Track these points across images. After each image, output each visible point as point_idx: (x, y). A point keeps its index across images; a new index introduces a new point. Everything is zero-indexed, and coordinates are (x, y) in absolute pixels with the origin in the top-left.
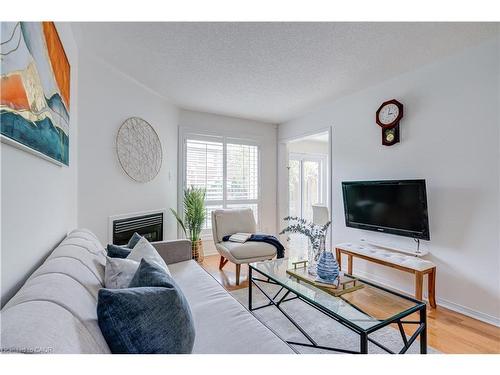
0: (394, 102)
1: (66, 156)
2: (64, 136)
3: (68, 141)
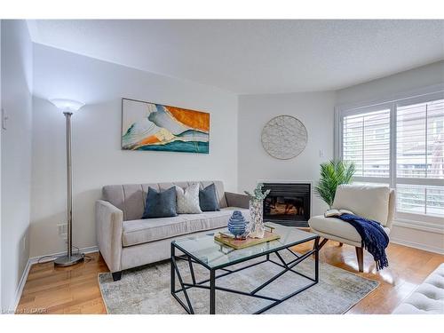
1: (204, 150)
2: (199, 143)
3: (206, 144)
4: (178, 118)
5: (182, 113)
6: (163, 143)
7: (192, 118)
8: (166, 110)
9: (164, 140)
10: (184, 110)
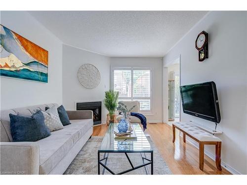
0: (203, 33)
1: (45, 80)
2: (42, 74)
3: (46, 75)
4: (26, 48)
5: (29, 45)
6: (13, 69)
7: (37, 51)
8: (15, 37)
9: (13, 66)
10: (31, 43)
